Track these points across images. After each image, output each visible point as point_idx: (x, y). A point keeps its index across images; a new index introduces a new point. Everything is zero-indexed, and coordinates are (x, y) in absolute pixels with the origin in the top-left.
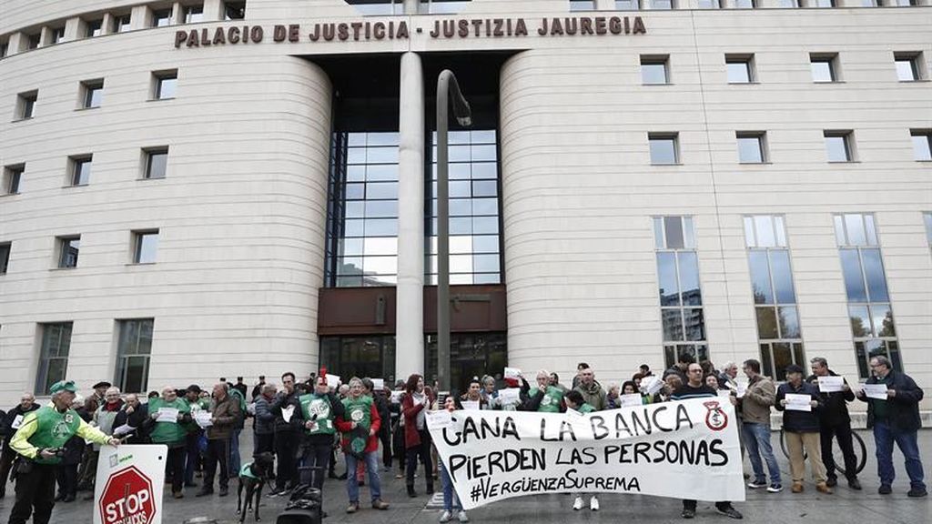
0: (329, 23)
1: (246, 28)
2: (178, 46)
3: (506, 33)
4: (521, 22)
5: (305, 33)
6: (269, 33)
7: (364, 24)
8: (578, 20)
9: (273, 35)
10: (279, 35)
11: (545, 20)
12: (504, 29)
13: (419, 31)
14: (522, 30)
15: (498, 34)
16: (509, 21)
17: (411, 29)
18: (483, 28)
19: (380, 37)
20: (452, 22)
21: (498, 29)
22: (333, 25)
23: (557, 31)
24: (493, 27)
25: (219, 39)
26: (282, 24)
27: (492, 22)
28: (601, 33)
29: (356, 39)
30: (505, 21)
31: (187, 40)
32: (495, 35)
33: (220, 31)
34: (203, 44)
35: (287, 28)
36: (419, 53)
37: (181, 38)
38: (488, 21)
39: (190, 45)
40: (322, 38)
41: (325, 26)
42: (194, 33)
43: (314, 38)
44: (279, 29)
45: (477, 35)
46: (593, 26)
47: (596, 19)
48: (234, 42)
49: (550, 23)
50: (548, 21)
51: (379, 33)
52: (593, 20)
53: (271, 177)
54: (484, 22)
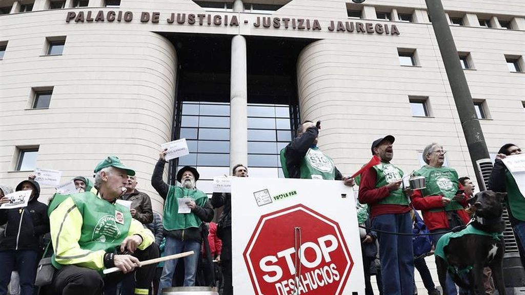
0: (181, 13)
1: (120, 13)
2: (68, 22)
3: (306, 28)
4: (316, 22)
5: (163, 19)
6: (137, 17)
7: (207, 16)
8: (355, 24)
9: (140, 19)
10: (145, 19)
11: (332, 22)
12: (305, 25)
13: (246, 22)
14: (317, 27)
15: (301, 28)
16: (308, 21)
17: (241, 20)
18: (290, 24)
19: (218, 25)
20: (269, 18)
21: (301, 25)
22: (184, 15)
23: (341, 29)
24: (297, 24)
25: (100, 18)
26: (149, 12)
27: (296, 21)
28: (370, 33)
29: (201, 24)
30: (305, 21)
31: (75, 18)
32: (299, 28)
33: (101, 13)
34: (87, 21)
35: (151, 15)
36: (244, 36)
37: (71, 17)
38: (294, 20)
39: (77, 21)
40: (175, 23)
41: (179, 15)
42: (81, 14)
43: (170, 22)
44: (145, 15)
45: (287, 28)
46: (364, 28)
47: (366, 24)
48: (111, 21)
49: (336, 24)
50: (335, 23)
51: (218, 21)
52: (365, 25)
53: (133, 111)
54: (291, 20)
